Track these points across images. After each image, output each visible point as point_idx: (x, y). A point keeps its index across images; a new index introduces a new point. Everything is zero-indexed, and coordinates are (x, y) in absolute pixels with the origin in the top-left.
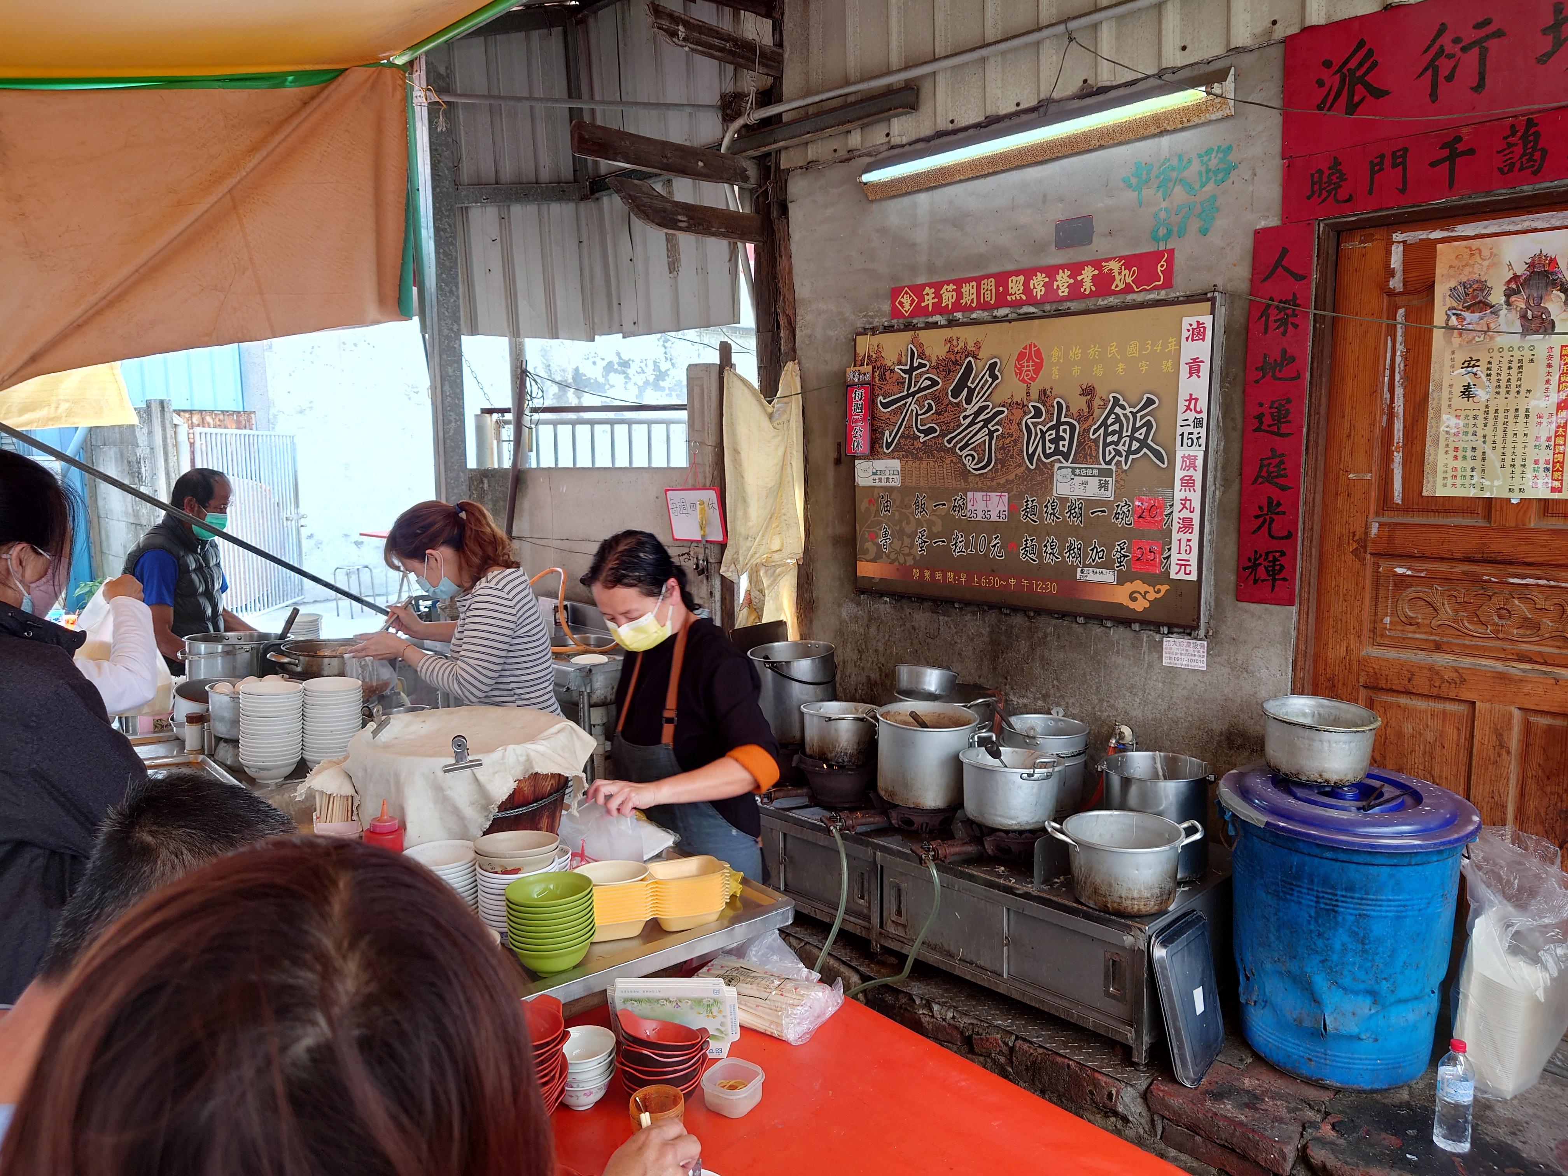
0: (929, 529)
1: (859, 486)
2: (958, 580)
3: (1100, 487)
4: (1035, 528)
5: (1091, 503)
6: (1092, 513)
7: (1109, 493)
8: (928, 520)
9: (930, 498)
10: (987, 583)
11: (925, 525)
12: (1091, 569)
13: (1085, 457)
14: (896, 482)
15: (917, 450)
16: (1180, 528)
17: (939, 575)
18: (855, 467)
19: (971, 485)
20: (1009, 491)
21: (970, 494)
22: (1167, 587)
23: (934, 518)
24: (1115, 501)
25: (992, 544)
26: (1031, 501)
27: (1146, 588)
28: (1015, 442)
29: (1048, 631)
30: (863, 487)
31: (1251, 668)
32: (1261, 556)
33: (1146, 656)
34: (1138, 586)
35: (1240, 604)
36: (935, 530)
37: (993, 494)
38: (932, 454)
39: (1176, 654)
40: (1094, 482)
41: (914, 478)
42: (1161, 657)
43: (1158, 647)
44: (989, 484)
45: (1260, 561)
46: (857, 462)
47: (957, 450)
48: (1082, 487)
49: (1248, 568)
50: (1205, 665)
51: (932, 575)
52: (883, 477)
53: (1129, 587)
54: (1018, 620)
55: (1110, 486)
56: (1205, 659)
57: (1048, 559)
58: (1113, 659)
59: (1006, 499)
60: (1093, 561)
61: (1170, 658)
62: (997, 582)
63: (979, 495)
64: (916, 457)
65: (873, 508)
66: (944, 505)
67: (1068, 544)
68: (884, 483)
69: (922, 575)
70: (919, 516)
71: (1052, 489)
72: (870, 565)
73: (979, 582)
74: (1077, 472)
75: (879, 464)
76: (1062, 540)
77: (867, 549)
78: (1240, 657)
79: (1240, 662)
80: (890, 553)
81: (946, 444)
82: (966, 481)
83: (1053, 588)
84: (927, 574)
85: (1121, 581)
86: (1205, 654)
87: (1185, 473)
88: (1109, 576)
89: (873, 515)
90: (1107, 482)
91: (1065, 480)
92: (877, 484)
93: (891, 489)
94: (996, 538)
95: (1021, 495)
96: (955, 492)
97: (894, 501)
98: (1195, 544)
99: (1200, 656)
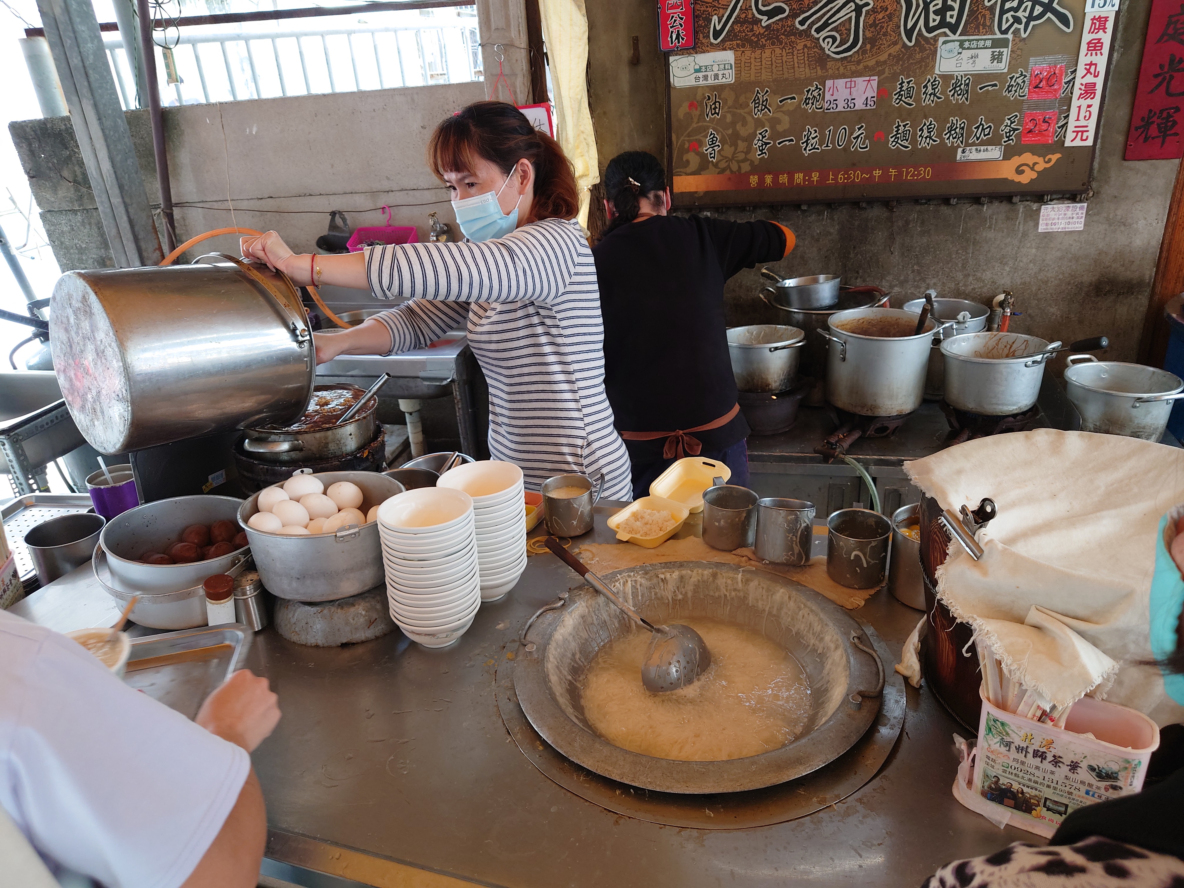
0: (772, 128)
1: (675, 88)
2: (809, 180)
3: (993, 59)
4: (910, 112)
5: (979, 78)
6: (981, 89)
7: (1002, 65)
8: (772, 118)
9: (774, 92)
10: (845, 179)
11: (767, 124)
12: (974, 148)
13: (977, 27)
14: (729, 77)
15: (757, 37)
16: (1081, 94)
17: (784, 179)
18: (669, 64)
19: (830, 71)
20: (879, 74)
21: (829, 83)
22: (1058, 156)
23: (779, 115)
24: (1010, 72)
25: (854, 136)
26: (906, 82)
27: (1036, 159)
28: (890, 17)
29: (911, 218)
30: (682, 90)
31: (1130, 221)
32: (1155, 113)
33: (1021, 227)
34: (1028, 158)
35: (1126, 163)
36: (780, 128)
37: (859, 80)
38: (778, 40)
39: (1054, 219)
40: (986, 54)
41: (753, 71)
42: (1037, 225)
43: (1035, 216)
44: (853, 68)
45: (1155, 119)
46: (671, 59)
47: (813, 32)
48: (971, 61)
49: (1140, 128)
50: (1082, 225)
51: (775, 180)
52: (709, 74)
53: (1016, 161)
54: (876, 212)
55: (1004, 57)
56: (1083, 220)
57: (924, 144)
58: (984, 235)
59: (875, 84)
60: (978, 139)
61: (1047, 224)
62: (858, 176)
63: (841, 83)
64: (755, 45)
65: (696, 113)
66: (794, 98)
67: (948, 125)
68: (711, 81)
69: (761, 181)
70: (760, 115)
71: (934, 67)
72: (691, 178)
73: (835, 179)
74: (967, 44)
75: (703, 59)
76: (942, 121)
77: (688, 161)
78: (1119, 212)
79: (1119, 217)
80: (717, 163)
81: (798, 26)
82: (823, 67)
83: (926, 173)
84: (769, 179)
85: (1007, 156)
86: (1084, 215)
87: (1094, 36)
88: (994, 153)
89: (695, 120)
90: (1001, 54)
91: (951, 55)
92: (702, 82)
93: (720, 88)
94: (859, 129)
95: (894, 77)
96: (809, 81)
97: (725, 101)
98: (1095, 110)
99: (1078, 218)
